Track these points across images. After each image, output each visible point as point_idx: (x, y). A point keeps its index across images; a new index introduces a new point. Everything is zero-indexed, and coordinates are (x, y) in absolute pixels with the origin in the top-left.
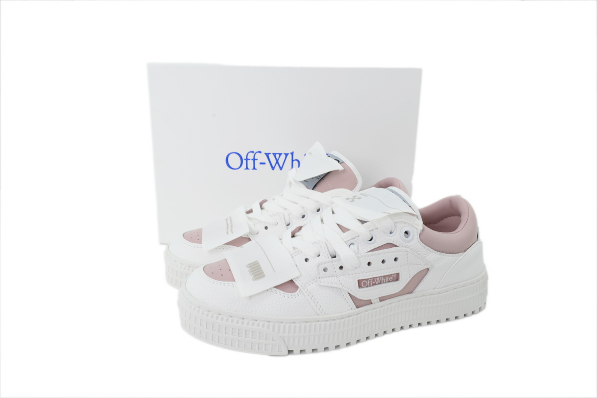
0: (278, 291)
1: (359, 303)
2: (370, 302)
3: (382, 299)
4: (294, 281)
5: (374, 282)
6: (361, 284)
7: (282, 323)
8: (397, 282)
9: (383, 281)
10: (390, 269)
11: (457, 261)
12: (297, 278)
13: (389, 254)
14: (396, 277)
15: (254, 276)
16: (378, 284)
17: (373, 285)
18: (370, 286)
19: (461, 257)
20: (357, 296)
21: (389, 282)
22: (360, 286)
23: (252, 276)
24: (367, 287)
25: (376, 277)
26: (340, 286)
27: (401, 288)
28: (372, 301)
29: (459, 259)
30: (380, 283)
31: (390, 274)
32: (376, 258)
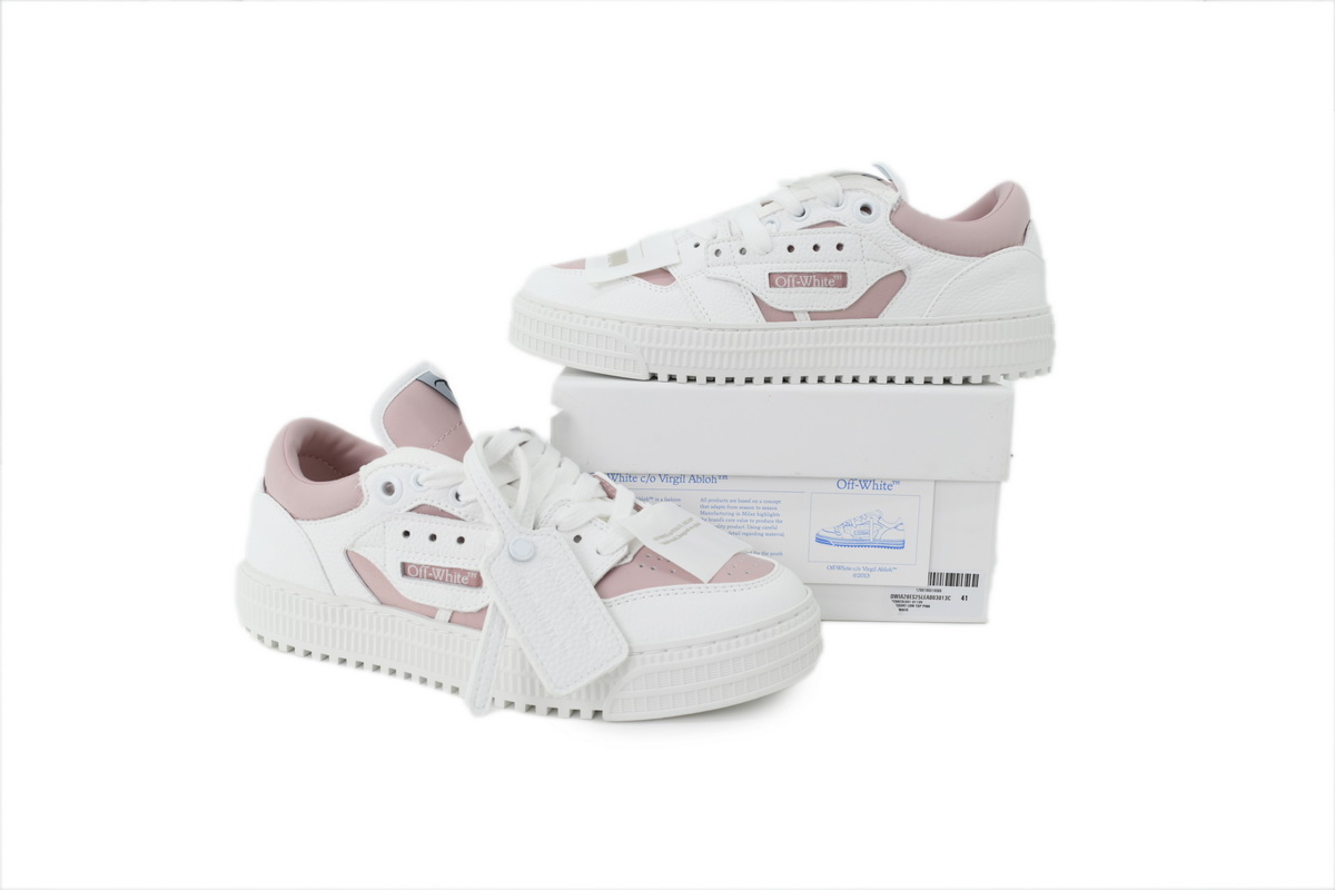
0: (642, 281)
1: (770, 313)
2: (789, 316)
3: (814, 315)
4: (670, 270)
5: (798, 282)
6: (774, 280)
7: (640, 324)
8: (843, 289)
9: (816, 284)
10: (828, 262)
11: (965, 269)
12: (674, 265)
13: (828, 238)
14: (841, 280)
17: (797, 286)
18: (791, 286)
19: (974, 264)
20: (766, 301)
21: (827, 285)
22: (772, 284)
24: (786, 287)
26: (739, 280)
27: (851, 303)
28: (796, 315)
29: (970, 266)
31: (828, 271)
32: (804, 240)
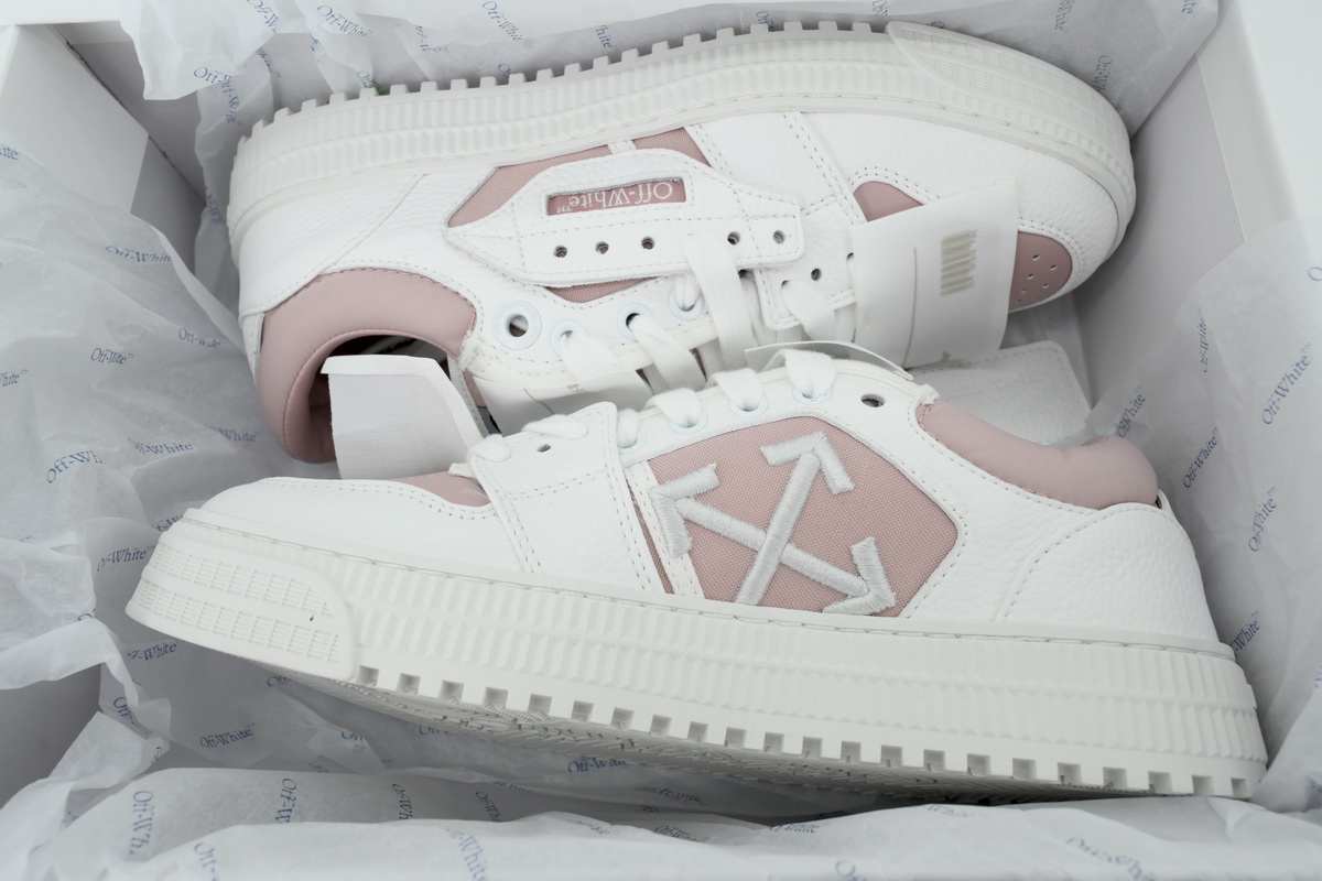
1: (676, 140)
2: (643, 142)
3: (602, 149)
5: (632, 193)
6: (676, 189)
8: (553, 191)
9: (600, 196)
10: (578, 228)
14: (554, 203)
15: (967, 246)
16: (617, 189)
17: (634, 186)
18: (645, 183)
20: (686, 159)
21: (579, 195)
22: (678, 183)
23: (973, 247)
24: (654, 182)
25: (624, 205)
27: (537, 178)
28: (633, 146)
30: (609, 191)
31: (578, 214)
32: (625, 260)
